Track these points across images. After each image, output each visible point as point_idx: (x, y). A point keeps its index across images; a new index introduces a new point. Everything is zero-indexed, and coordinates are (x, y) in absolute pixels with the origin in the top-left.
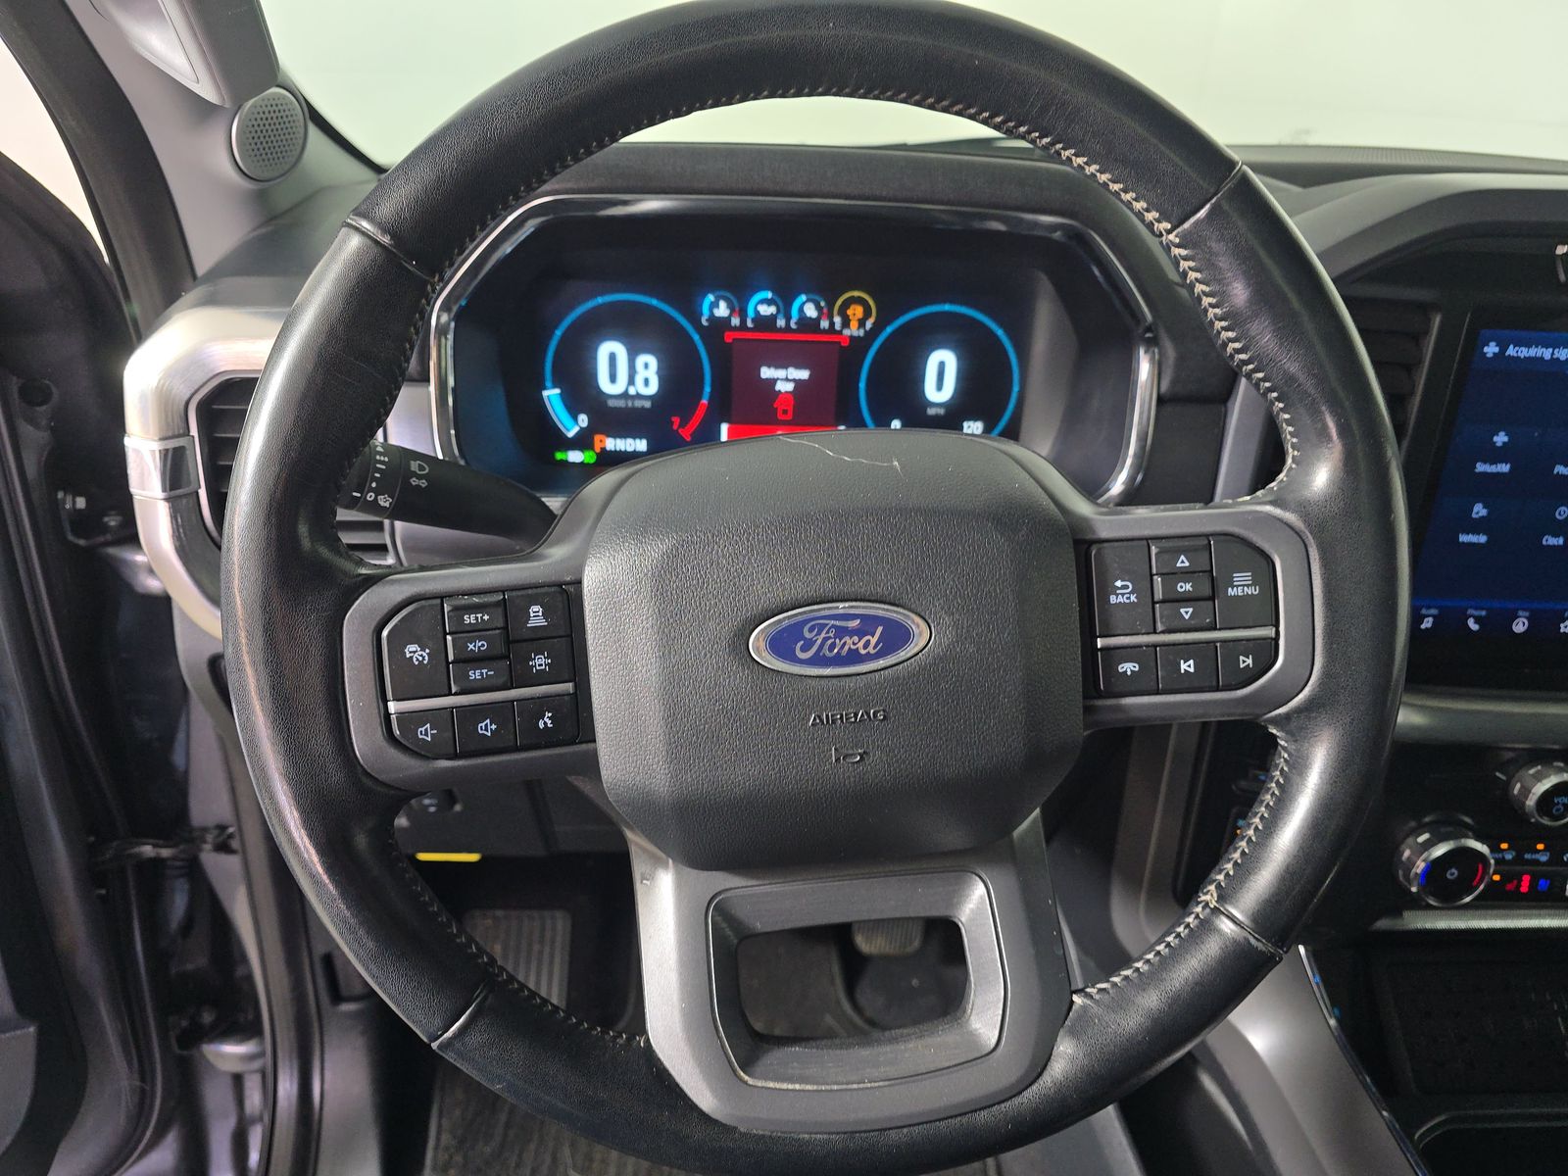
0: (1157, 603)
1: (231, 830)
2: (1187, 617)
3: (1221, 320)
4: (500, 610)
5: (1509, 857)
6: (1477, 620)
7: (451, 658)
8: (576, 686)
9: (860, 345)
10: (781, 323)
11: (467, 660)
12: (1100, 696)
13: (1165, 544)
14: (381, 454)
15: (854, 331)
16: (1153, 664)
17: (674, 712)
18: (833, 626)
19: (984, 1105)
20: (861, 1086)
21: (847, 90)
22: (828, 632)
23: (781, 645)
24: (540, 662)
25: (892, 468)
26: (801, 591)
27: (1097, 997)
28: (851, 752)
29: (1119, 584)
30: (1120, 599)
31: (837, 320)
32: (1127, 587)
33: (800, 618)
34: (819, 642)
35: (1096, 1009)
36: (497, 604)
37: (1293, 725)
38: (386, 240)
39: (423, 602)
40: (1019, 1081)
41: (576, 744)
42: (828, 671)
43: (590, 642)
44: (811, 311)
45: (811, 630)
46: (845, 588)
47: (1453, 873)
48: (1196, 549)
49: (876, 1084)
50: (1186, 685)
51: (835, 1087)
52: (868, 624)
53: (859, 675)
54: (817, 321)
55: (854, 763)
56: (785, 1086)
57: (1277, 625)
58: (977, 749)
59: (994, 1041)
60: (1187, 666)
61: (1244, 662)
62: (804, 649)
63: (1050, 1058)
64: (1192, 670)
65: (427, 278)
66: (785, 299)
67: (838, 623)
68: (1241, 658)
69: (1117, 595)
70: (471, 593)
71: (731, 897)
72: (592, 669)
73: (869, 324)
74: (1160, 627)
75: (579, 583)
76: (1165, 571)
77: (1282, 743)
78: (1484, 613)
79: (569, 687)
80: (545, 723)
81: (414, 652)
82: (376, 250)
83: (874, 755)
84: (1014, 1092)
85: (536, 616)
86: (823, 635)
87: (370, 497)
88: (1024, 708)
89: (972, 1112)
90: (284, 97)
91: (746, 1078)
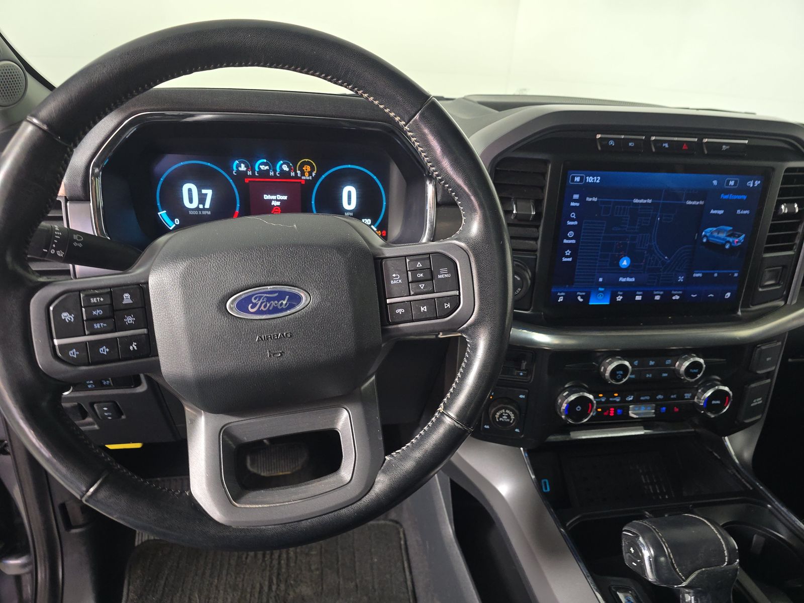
0: (410, 283)
1: (6, 442)
2: (422, 288)
3: (429, 162)
4: (108, 296)
5: (603, 400)
6: (582, 297)
7: (85, 318)
8: (148, 330)
9: (310, 184)
10: (272, 173)
11: (93, 319)
12: (390, 324)
13: (412, 258)
14: (57, 231)
15: (307, 177)
16: (410, 309)
17: (193, 339)
18: (266, 297)
19: (344, 506)
20: (290, 503)
21: (262, 64)
22: (263, 300)
23: (242, 306)
24: (130, 320)
25: (293, 228)
26: (251, 282)
27: (395, 456)
28: (276, 352)
29: (394, 275)
30: (395, 282)
31: (299, 172)
32: (397, 277)
33: (250, 294)
34: (259, 304)
35: (394, 461)
36: (107, 293)
37: (470, 332)
38: (45, 127)
39: (71, 293)
40: (361, 493)
41: (150, 357)
42: (264, 317)
43: (153, 309)
44: (285, 168)
45: (255, 299)
46: (271, 280)
47: (579, 408)
48: (424, 259)
49: (296, 502)
50: (424, 317)
51: (278, 505)
52: (281, 295)
53: (278, 318)
54: (289, 172)
55: (278, 357)
56: (254, 506)
57: (459, 290)
58: (334, 347)
59: (349, 478)
60: (424, 309)
61: (446, 306)
62: (252, 308)
63: (373, 484)
64: (426, 310)
65: (67, 145)
66: (272, 162)
67: (268, 295)
68: (445, 304)
69: (394, 280)
70: (94, 289)
71: (231, 426)
72: (154, 321)
73: (314, 174)
74: (412, 293)
75: (147, 283)
76: (412, 269)
77: (468, 341)
78: (584, 294)
79: (145, 331)
80: (133, 348)
81: (66, 316)
82: (40, 132)
83: (287, 353)
84: (358, 499)
85: (127, 298)
86: (261, 300)
87: (53, 251)
88: (353, 329)
89: (339, 510)
90: (13, 66)
91: (236, 504)
